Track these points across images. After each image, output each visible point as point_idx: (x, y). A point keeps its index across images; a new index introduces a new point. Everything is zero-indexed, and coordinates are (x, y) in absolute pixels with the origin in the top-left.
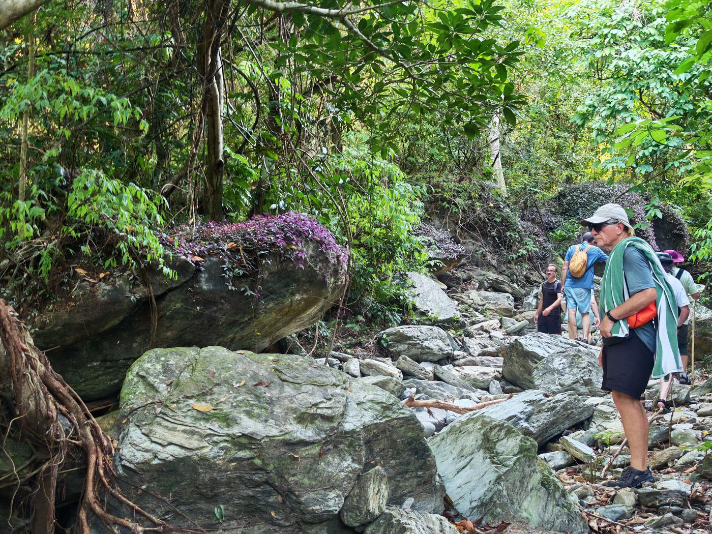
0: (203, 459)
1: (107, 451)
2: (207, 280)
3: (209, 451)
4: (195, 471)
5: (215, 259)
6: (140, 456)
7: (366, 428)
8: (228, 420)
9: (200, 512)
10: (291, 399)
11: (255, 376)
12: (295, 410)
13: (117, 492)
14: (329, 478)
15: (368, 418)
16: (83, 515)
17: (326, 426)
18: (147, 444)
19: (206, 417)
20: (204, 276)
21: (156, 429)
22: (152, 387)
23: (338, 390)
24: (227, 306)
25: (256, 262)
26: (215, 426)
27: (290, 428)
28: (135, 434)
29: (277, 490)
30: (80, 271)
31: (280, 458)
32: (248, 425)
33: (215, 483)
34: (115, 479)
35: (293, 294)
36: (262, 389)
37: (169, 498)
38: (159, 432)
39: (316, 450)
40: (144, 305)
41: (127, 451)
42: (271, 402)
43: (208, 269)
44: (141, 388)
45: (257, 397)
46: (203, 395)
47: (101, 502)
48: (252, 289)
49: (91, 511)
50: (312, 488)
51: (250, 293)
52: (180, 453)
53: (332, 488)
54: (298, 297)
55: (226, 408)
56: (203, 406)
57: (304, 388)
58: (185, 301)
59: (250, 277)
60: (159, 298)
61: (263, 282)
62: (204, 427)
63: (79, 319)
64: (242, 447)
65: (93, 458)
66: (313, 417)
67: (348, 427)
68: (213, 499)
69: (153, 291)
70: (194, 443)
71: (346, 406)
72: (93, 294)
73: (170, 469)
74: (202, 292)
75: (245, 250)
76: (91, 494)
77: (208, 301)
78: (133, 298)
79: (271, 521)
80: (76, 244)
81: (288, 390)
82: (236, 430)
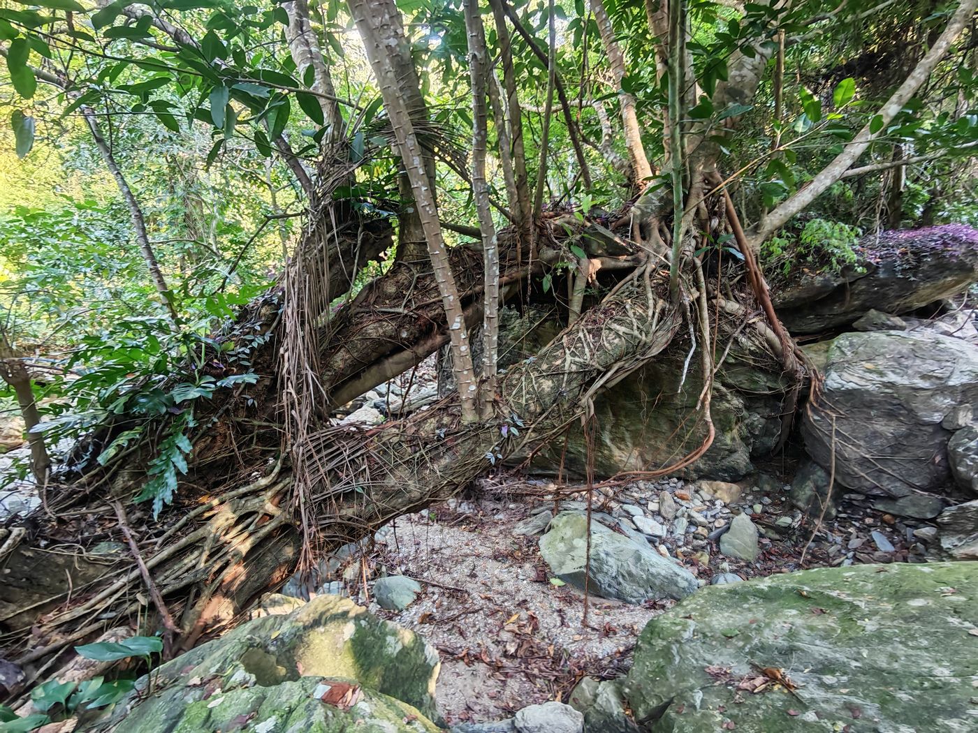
0: (867, 391)
1: (820, 381)
2: (884, 272)
3: (870, 387)
4: (862, 395)
5: (889, 260)
6: (836, 386)
7: (962, 385)
8: (881, 374)
9: (864, 412)
10: (919, 366)
11: (899, 353)
12: (920, 373)
13: (824, 398)
14: (936, 407)
15: (965, 380)
16: (808, 406)
17: (938, 382)
18: (840, 381)
19: (870, 371)
20: (881, 270)
21: (844, 374)
22: (843, 352)
23: (949, 364)
24: (896, 287)
25: (919, 260)
26: (874, 376)
27: (915, 381)
28: (834, 375)
29: (905, 408)
30: (806, 270)
31: (908, 395)
32: (892, 377)
33: (872, 401)
34: (823, 394)
35: (945, 277)
36: (903, 360)
37: (849, 404)
38: (846, 375)
39: (929, 393)
40: (842, 287)
41: (829, 382)
42: (907, 367)
43: (884, 266)
44: (838, 353)
45: (899, 364)
46: (869, 360)
47: (817, 402)
48: (914, 276)
49: (812, 405)
50: (925, 410)
51: (912, 279)
52: (857, 387)
53: (937, 411)
54: (949, 279)
55: (881, 368)
56: (869, 366)
57: (928, 361)
58: (868, 285)
59: (914, 270)
60: (851, 284)
61: (923, 272)
62: (868, 376)
63: (804, 295)
64: (888, 387)
65: (813, 383)
66: (930, 377)
67: (951, 383)
68: (871, 407)
69: (847, 280)
70: (863, 383)
71: (952, 373)
72: (812, 283)
73: (850, 393)
74: (879, 280)
75: (912, 253)
76: (812, 398)
77: (883, 284)
78: (835, 285)
79: (901, 421)
80: (804, 256)
81: (918, 362)
82: (885, 379)
